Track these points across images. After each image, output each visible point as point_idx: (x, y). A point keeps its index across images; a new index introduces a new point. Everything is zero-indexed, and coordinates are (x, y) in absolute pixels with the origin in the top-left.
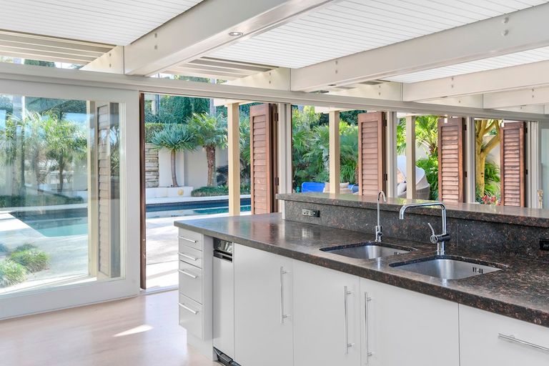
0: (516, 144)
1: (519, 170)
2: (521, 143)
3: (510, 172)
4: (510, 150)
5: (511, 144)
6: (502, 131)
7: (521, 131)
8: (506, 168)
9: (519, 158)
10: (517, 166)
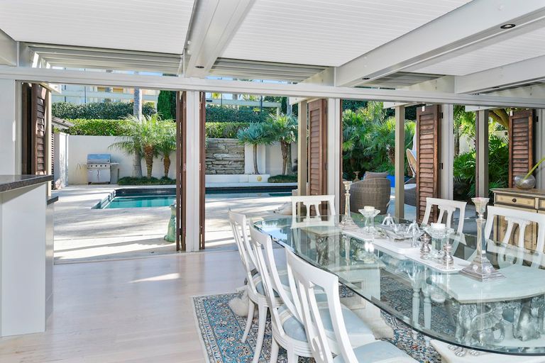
0: (525, 134)
1: (528, 163)
2: (530, 133)
3: (519, 165)
4: (519, 141)
5: (520, 135)
6: (511, 121)
7: (530, 119)
8: (515, 161)
9: (528, 150)
10: (525, 159)
